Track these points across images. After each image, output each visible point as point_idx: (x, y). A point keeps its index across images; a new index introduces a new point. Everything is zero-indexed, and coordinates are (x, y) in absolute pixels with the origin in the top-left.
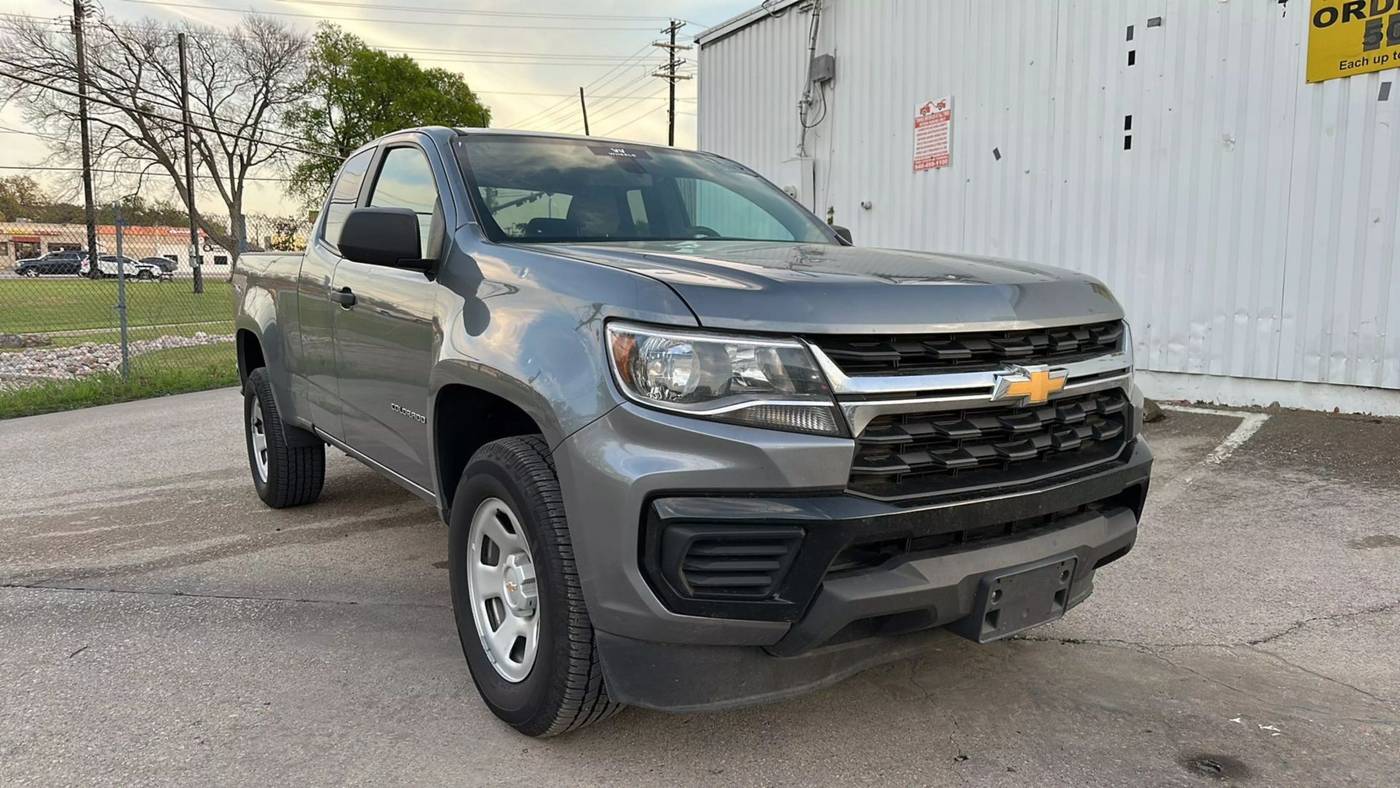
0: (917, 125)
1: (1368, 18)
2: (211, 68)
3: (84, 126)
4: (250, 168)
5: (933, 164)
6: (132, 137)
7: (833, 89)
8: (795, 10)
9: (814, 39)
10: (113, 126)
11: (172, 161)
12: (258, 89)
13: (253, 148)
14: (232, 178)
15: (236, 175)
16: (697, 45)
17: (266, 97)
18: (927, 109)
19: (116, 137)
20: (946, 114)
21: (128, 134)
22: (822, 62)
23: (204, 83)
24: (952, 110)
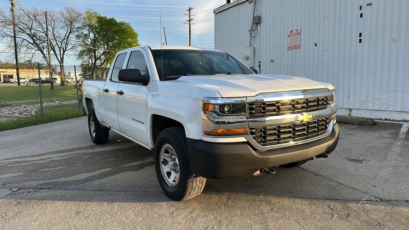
2: (53, 22)
4: (66, 51)
6: (30, 43)
10: (24, 39)
11: (42, 50)
12: (68, 28)
13: (67, 45)
15: (62, 54)
17: (70, 30)
19: (25, 43)
21: (29, 42)
23: (51, 26)
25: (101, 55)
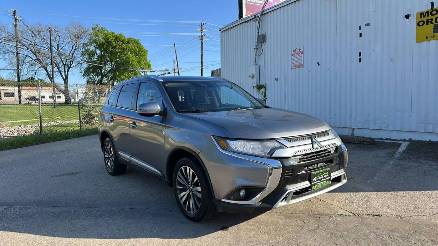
0: (292, 55)
1: (434, 24)
2: (58, 38)
3: (18, 56)
4: (71, 68)
5: (298, 67)
6: (33, 59)
7: (265, 44)
8: (252, 21)
9: (259, 30)
10: (27, 56)
11: (46, 67)
13: (72, 62)
15: (66, 71)
16: (220, 31)
18: (296, 50)
20: (302, 52)
22: (262, 36)
23: (56, 42)
24: (303, 51)
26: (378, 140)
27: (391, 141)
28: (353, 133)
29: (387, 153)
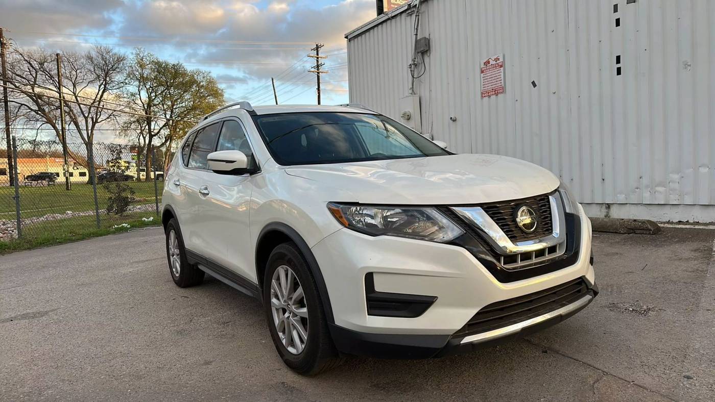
0: (482, 72)
2: (75, 73)
3: (6, 105)
4: (97, 124)
5: (494, 93)
6: (32, 110)
7: (429, 56)
8: (404, 15)
9: (417, 29)
10: (22, 105)
11: (54, 121)
12: (101, 82)
13: (99, 114)
14: (87, 130)
15: (90, 128)
16: (346, 39)
17: (105, 87)
18: (489, 62)
19: (24, 110)
20: (500, 64)
21: (30, 108)
22: (422, 41)
23: (71, 81)
24: (504, 62)
25: (161, 129)
26: (662, 225)
27: (692, 227)
28: (608, 212)
29: (695, 251)
